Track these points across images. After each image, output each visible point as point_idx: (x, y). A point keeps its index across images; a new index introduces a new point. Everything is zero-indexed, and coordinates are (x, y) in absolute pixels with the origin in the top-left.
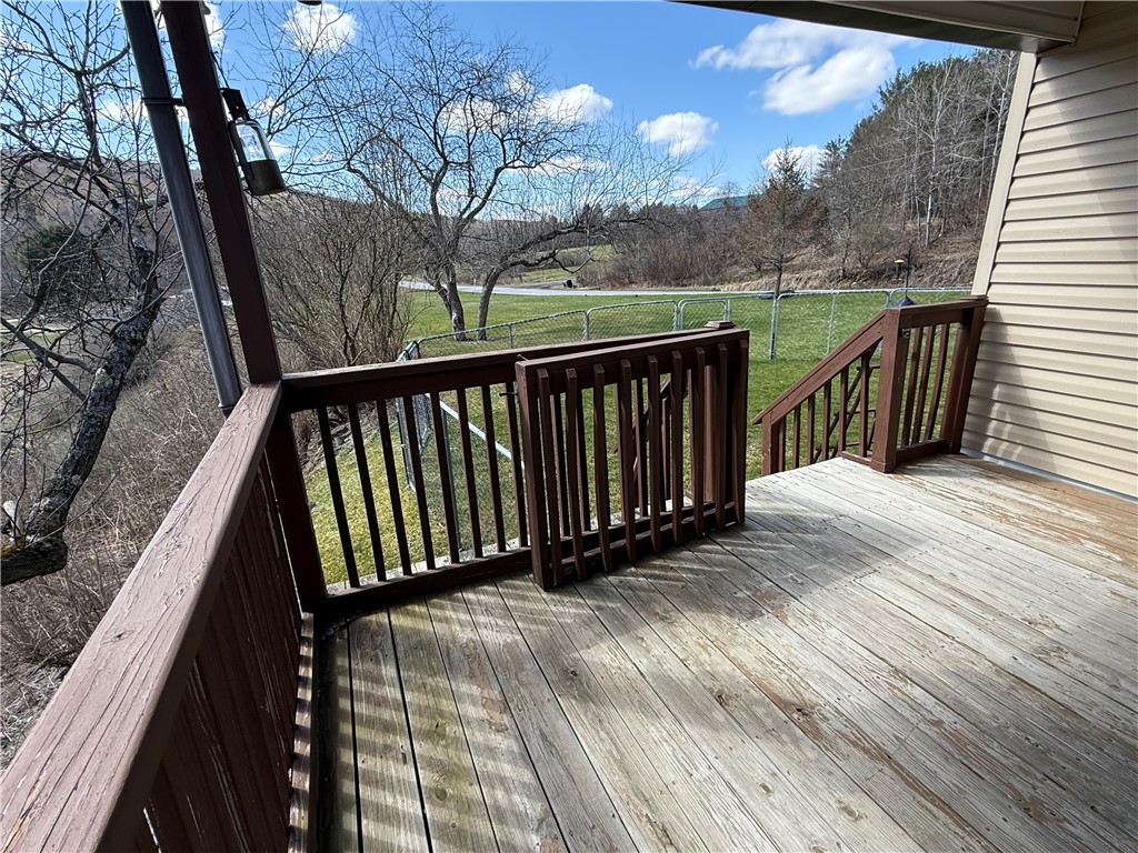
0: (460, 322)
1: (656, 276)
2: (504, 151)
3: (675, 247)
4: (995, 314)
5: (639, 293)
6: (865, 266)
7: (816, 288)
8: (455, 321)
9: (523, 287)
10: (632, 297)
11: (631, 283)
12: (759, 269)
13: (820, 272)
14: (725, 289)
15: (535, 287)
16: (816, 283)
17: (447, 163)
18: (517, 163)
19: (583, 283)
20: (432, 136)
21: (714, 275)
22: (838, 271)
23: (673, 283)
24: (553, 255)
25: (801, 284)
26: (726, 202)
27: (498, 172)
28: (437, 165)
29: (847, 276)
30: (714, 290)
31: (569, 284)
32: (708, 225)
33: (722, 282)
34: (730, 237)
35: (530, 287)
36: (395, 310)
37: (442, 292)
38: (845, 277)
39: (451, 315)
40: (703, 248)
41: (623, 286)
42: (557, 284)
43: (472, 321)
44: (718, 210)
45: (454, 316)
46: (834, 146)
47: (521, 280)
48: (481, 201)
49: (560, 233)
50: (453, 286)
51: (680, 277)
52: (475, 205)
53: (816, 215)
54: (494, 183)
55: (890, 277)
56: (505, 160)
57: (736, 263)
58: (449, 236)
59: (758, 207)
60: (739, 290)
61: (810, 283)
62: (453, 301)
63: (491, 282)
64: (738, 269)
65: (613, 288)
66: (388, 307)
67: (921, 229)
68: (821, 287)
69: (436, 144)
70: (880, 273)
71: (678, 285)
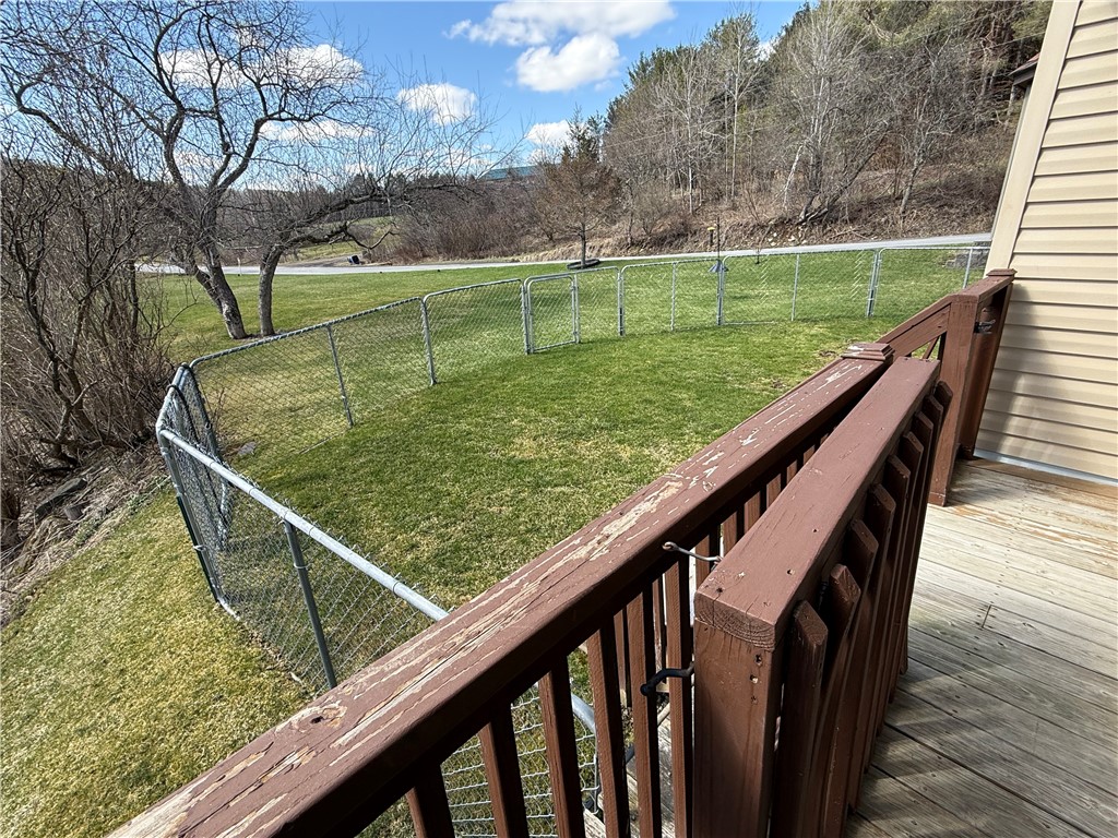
0: (235, 315)
1: (450, 249)
2: (263, 99)
3: (467, 218)
4: (1022, 292)
5: (441, 268)
6: (649, 234)
7: (609, 256)
8: (227, 315)
9: (301, 266)
10: (433, 272)
11: (425, 256)
12: (551, 239)
13: (610, 240)
14: (525, 260)
15: (315, 265)
16: (608, 251)
17: (182, 111)
18: (284, 115)
19: (371, 259)
20: (156, 73)
21: (509, 246)
22: (626, 238)
23: (469, 255)
24: (344, 229)
25: (595, 252)
26: (510, 171)
27: (258, 124)
28: (169, 113)
29: (635, 244)
30: (513, 261)
31: (355, 260)
32: (496, 196)
33: (518, 252)
34: (520, 207)
35: (310, 266)
36: (137, 310)
37: (202, 277)
38: (632, 244)
39: (221, 308)
40: (495, 218)
41: (417, 260)
42: (340, 261)
43: (251, 311)
44: (501, 180)
45: (226, 308)
46: (594, 122)
47: (297, 257)
48: (240, 160)
49: (352, 202)
50: (217, 270)
51: (477, 249)
52: (234, 165)
53: (612, 184)
54: (256, 138)
55: (671, 243)
56: (265, 110)
57: (528, 232)
58: (202, 206)
59: (555, 176)
60: (537, 260)
61: (603, 251)
62: (220, 287)
63: (270, 263)
64: (531, 238)
65: (406, 262)
66: (124, 309)
67: (684, 199)
68: (613, 255)
69: (162, 83)
70: (664, 239)
71: (475, 257)
